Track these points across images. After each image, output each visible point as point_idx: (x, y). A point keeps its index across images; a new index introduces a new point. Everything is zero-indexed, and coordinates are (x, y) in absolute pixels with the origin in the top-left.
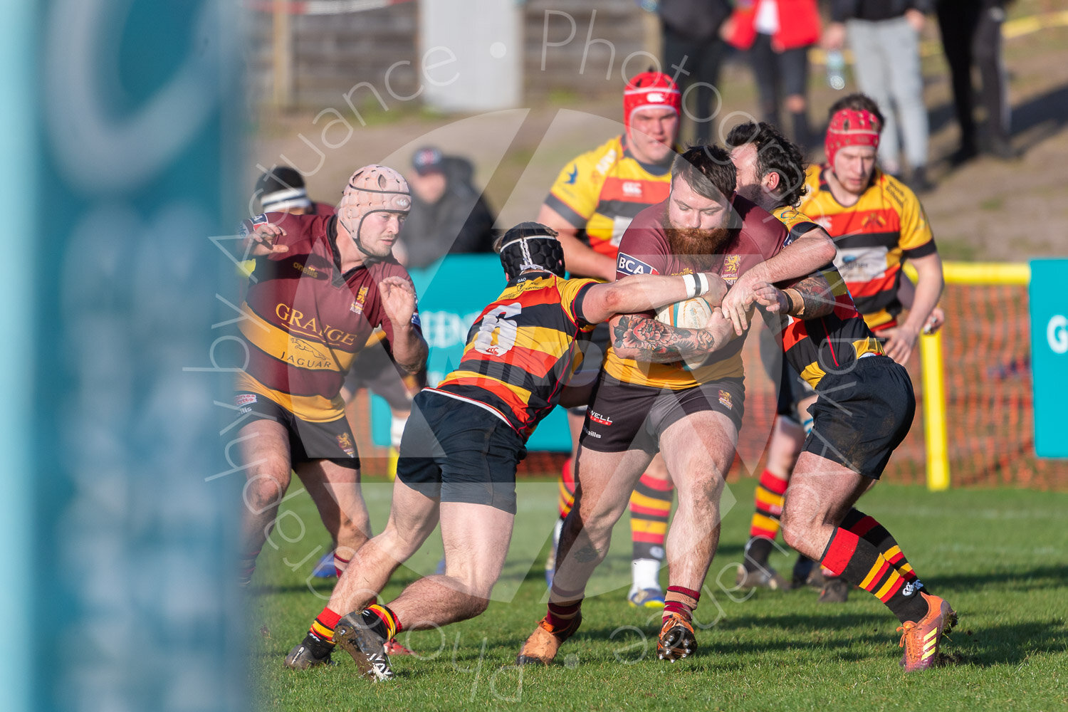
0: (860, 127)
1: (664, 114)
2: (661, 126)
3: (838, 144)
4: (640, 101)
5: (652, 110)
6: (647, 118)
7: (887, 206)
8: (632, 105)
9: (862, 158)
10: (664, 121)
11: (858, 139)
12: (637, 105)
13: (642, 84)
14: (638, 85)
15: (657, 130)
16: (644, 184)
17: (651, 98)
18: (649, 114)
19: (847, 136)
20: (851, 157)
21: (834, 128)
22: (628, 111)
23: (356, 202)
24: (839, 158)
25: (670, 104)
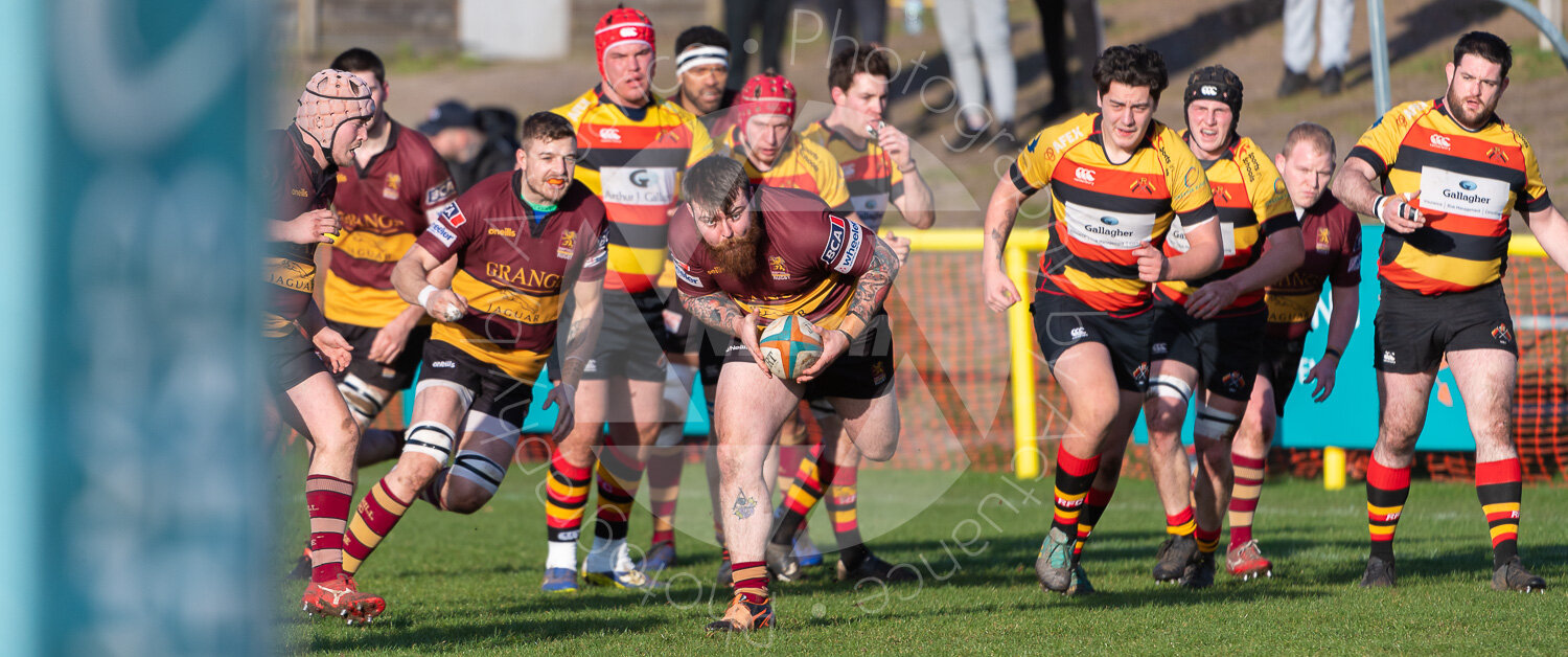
0: (772, 94)
1: (638, 50)
2: (637, 62)
3: (749, 113)
4: (613, 38)
5: (625, 45)
6: (622, 56)
7: (801, 171)
8: (604, 43)
9: (774, 127)
10: (639, 57)
11: (769, 107)
12: (609, 42)
13: (613, 20)
14: (609, 22)
15: (633, 67)
16: (621, 130)
17: (624, 33)
18: (623, 52)
19: (758, 103)
20: (760, 124)
21: (747, 95)
22: (600, 51)
23: (328, 111)
24: (750, 127)
25: (644, 39)
